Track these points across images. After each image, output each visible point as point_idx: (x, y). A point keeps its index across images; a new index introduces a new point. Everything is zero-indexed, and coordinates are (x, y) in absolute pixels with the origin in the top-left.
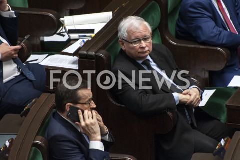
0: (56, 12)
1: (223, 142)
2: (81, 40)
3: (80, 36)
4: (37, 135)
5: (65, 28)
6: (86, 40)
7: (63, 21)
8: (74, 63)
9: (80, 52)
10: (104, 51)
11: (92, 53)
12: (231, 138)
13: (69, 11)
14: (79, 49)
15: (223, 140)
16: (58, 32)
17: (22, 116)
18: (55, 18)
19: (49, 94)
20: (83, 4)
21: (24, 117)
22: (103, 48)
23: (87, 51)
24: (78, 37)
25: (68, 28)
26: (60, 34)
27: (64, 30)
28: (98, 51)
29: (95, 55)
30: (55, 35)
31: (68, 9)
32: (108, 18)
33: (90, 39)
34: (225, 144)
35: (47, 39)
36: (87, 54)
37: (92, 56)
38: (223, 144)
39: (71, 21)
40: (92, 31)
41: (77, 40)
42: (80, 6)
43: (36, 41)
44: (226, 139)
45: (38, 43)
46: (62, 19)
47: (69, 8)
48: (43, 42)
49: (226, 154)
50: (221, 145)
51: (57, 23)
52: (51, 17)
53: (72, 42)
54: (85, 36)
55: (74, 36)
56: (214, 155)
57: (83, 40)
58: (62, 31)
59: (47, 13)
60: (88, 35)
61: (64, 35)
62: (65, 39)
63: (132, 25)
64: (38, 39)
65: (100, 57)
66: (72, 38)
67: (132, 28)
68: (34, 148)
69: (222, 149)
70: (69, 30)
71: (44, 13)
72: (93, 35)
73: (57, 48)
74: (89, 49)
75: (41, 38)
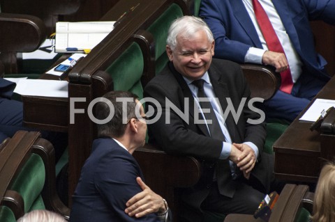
0: (38, 19)
1: (267, 199)
4: (9, 188)
8: (62, 89)
9: (70, 74)
10: (104, 73)
11: (87, 75)
12: (279, 194)
13: (57, 17)
14: (69, 70)
15: (267, 196)
16: (43, 46)
18: (37, 28)
19: (26, 132)
20: (78, 8)
22: (103, 68)
23: (80, 73)
26: (44, 49)
27: (50, 44)
28: (94, 73)
29: (91, 78)
30: (38, 51)
31: (55, 15)
33: (85, 56)
34: (271, 202)
35: (26, 56)
36: (80, 77)
37: (86, 79)
38: (268, 202)
42: (73, 10)
43: (11, 60)
44: (272, 195)
45: (13, 62)
47: (57, 14)
48: (21, 61)
49: (272, 215)
50: (265, 203)
52: (31, 26)
56: (256, 217)
59: (25, 20)
61: (50, 51)
62: (51, 56)
63: (184, 29)
64: (13, 57)
65: (99, 81)
67: (184, 34)
68: (4, 207)
69: (267, 208)
71: (21, 20)
73: (37, 70)
75: (18, 55)
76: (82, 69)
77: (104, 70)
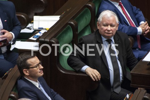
0: (26, 14)
9: (40, 39)
10: (55, 39)
11: (47, 40)
13: (34, 14)
15: (128, 95)
16: (28, 27)
17: (3, 79)
18: (25, 18)
20: (43, 10)
21: (4, 79)
22: (54, 37)
23: (44, 39)
26: (28, 28)
27: (31, 26)
28: (50, 39)
29: (49, 41)
30: (25, 29)
31: (33, 13)
33: (46, 31)
36: (44, 41)
37: (47, 42)
38: (128, 98)
42: (41, 11)
44: (130, 94)
47: (34, 12)
50: (127, 98)
52: (22, 17)
59: (20, 15)
61: (31, 29)
62: (31, 31)
63: (106, 15)
67: (106, 16)
68: (10, 99)
71: (18, 15)
73: (25, 37)
74: (46, 37)
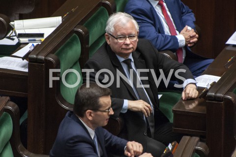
0: (6, 16)
2: (30, 44)
3: (29, 40)
5: (15, 33)
6: (35, 44)
7: (13, 25)
8: (24, 66)
9: (30, 56)
10: (53, 55)
11: (42, 57)
13: (18, 15)
14: (29, 53)
16: (8, 35)
18: (5, 22)
20: (33, 9)
23: (37, 55)
24: (27, 41)
25: (18, 32)
26: (9, 38)
27: (14, 34)
28: (46, 56)
29: (45, 59)
30: (5, 39)
31: (17, 14)
32: (57, 23)
33: (40, 43)
36: (36, 58)
37: (41, 60)
38: (170, 149)
39: (21, 26)
40: (42, 35)
41: (27, 44)
42: (29, 10)
46: (12, 23)
47: (18, 13)
51: (6, 27)
52: (1, 21)
53: (21, 46)
54: (35, 40)
55: (23, 40)
57: (33, 45)
58: (12, 35)
60: (37, 39)
61: (13, 39)
62: (14, 43)
63: (119, 20)
65: (50, 61)
66: (21, 42)
67: (120, 23)
70: (19, 34)
72: (43, 39)
74: (39, 53)
76: (38, 52)
77: (53, 53)
